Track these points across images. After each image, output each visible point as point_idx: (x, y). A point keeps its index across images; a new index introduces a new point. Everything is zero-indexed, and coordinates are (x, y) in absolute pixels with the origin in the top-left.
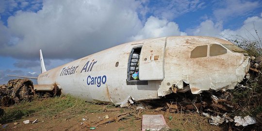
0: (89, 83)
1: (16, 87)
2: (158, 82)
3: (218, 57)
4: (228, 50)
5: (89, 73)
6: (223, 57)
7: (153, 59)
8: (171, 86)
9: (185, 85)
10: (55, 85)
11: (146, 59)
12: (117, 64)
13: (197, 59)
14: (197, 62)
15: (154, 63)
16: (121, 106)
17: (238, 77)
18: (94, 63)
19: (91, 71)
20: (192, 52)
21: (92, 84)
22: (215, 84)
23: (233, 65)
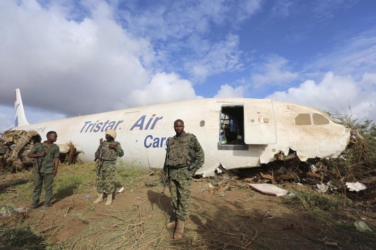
0: (148, 144)
1: (20, 143)
2: (262, 147)
3: (322, 126)
4: (330, 121)
5: (149, 132)
6: (326, 126)
7: (262, 121)
8: (277, 152)
9: (291, 152)
10: (71, 146)
11: (253, 121)
12: (202, 123)
13: (303, 126)
14: (304, 129)
15: (263, 126)
16: (204, 176)
17: (342, 146)
18: (157, 119)
19: (152, 128)
20: (296, 119)
21: (154, 147)
22: (321, 152)
23: (337, 135)
